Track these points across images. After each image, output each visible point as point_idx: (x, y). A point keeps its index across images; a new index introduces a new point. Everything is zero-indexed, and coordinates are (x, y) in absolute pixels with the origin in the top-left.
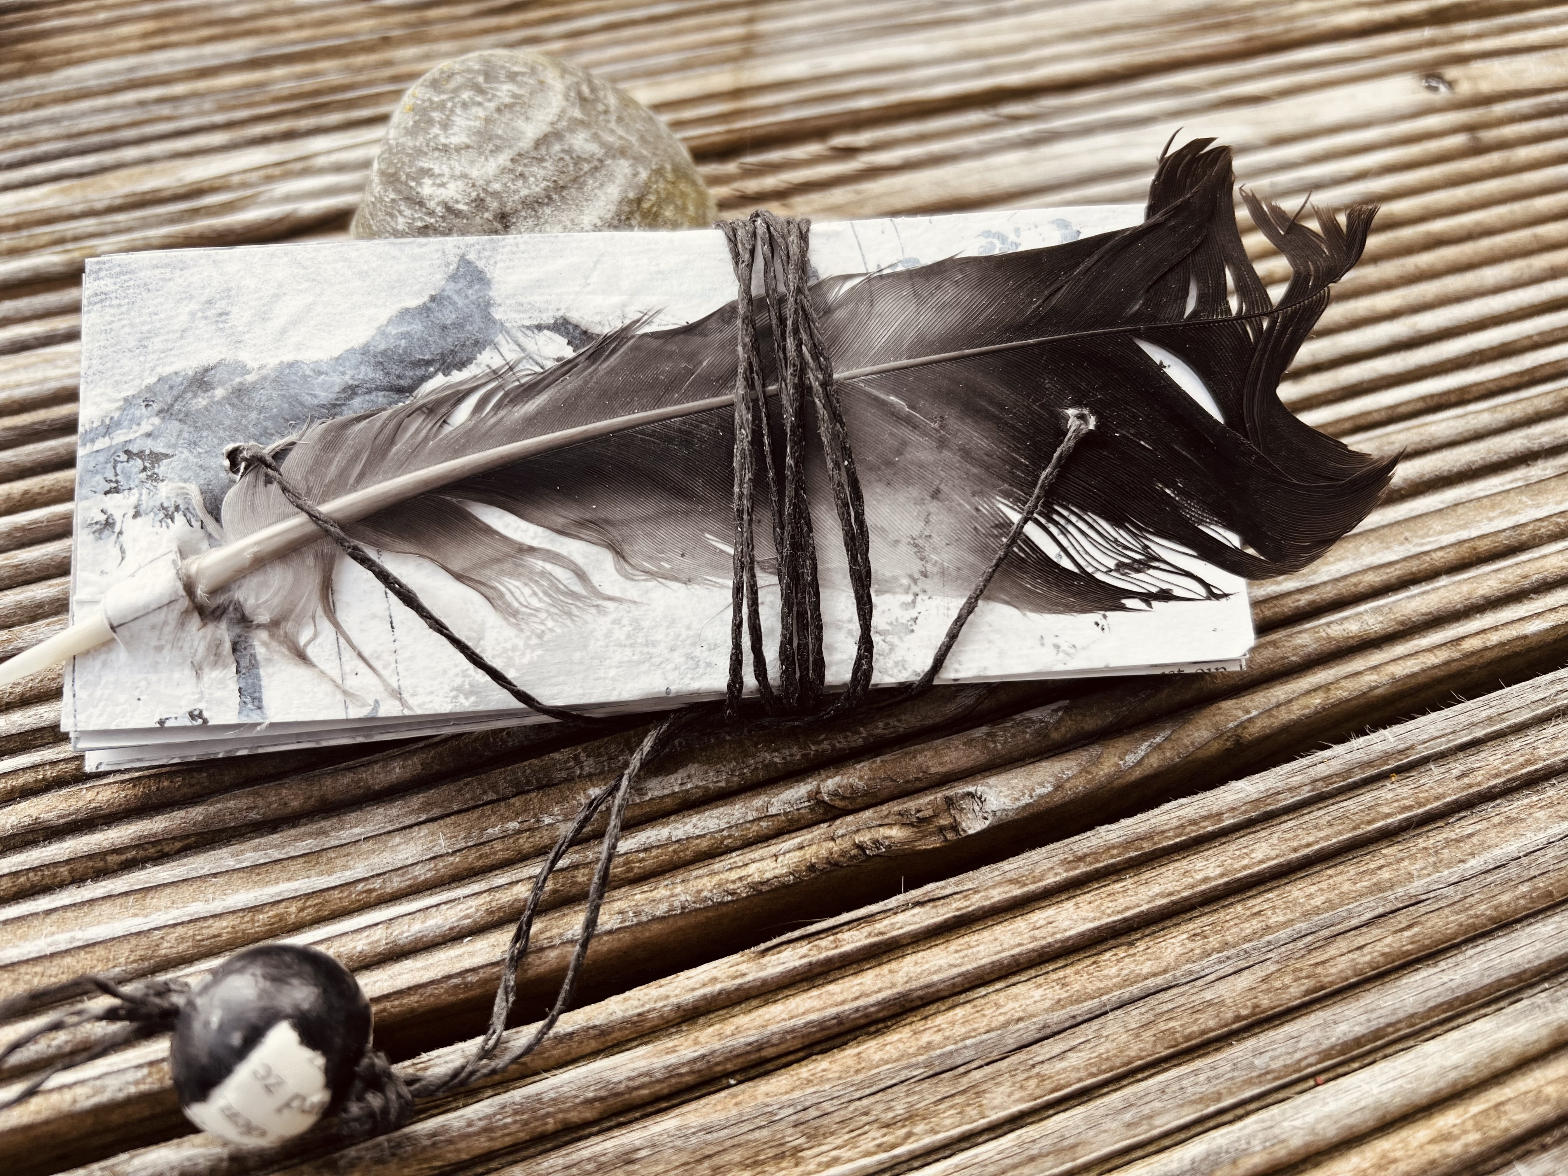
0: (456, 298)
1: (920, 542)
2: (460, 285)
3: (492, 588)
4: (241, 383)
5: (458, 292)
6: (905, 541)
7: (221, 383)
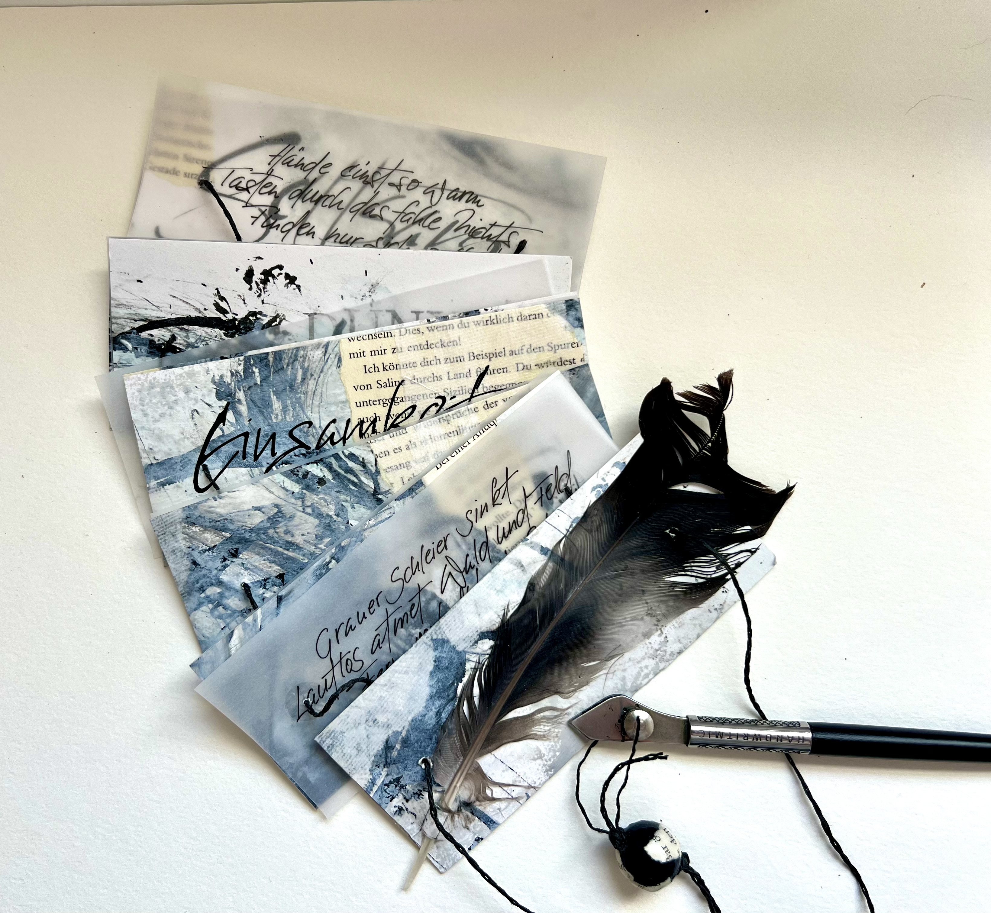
0: (443, 655)
1: (649, 612)
2: (440, 650)
3: (531, 735)
4: (402, 738)
5: (441, 652)
6: (644, 615)
7: (396, 742)
